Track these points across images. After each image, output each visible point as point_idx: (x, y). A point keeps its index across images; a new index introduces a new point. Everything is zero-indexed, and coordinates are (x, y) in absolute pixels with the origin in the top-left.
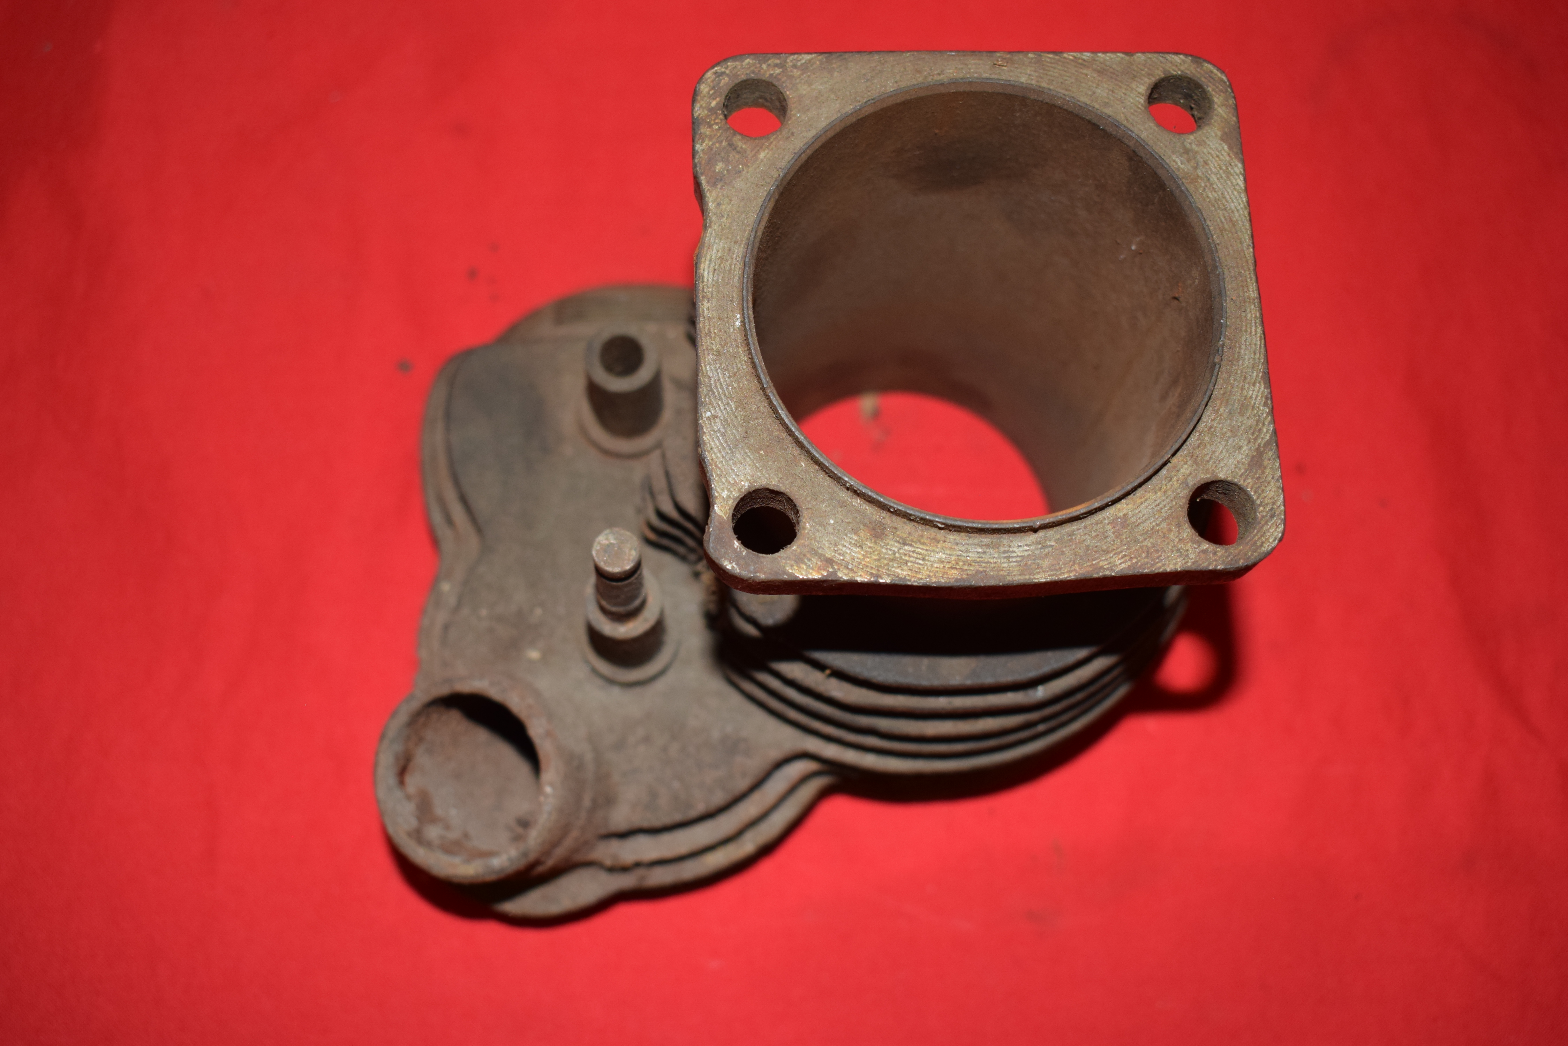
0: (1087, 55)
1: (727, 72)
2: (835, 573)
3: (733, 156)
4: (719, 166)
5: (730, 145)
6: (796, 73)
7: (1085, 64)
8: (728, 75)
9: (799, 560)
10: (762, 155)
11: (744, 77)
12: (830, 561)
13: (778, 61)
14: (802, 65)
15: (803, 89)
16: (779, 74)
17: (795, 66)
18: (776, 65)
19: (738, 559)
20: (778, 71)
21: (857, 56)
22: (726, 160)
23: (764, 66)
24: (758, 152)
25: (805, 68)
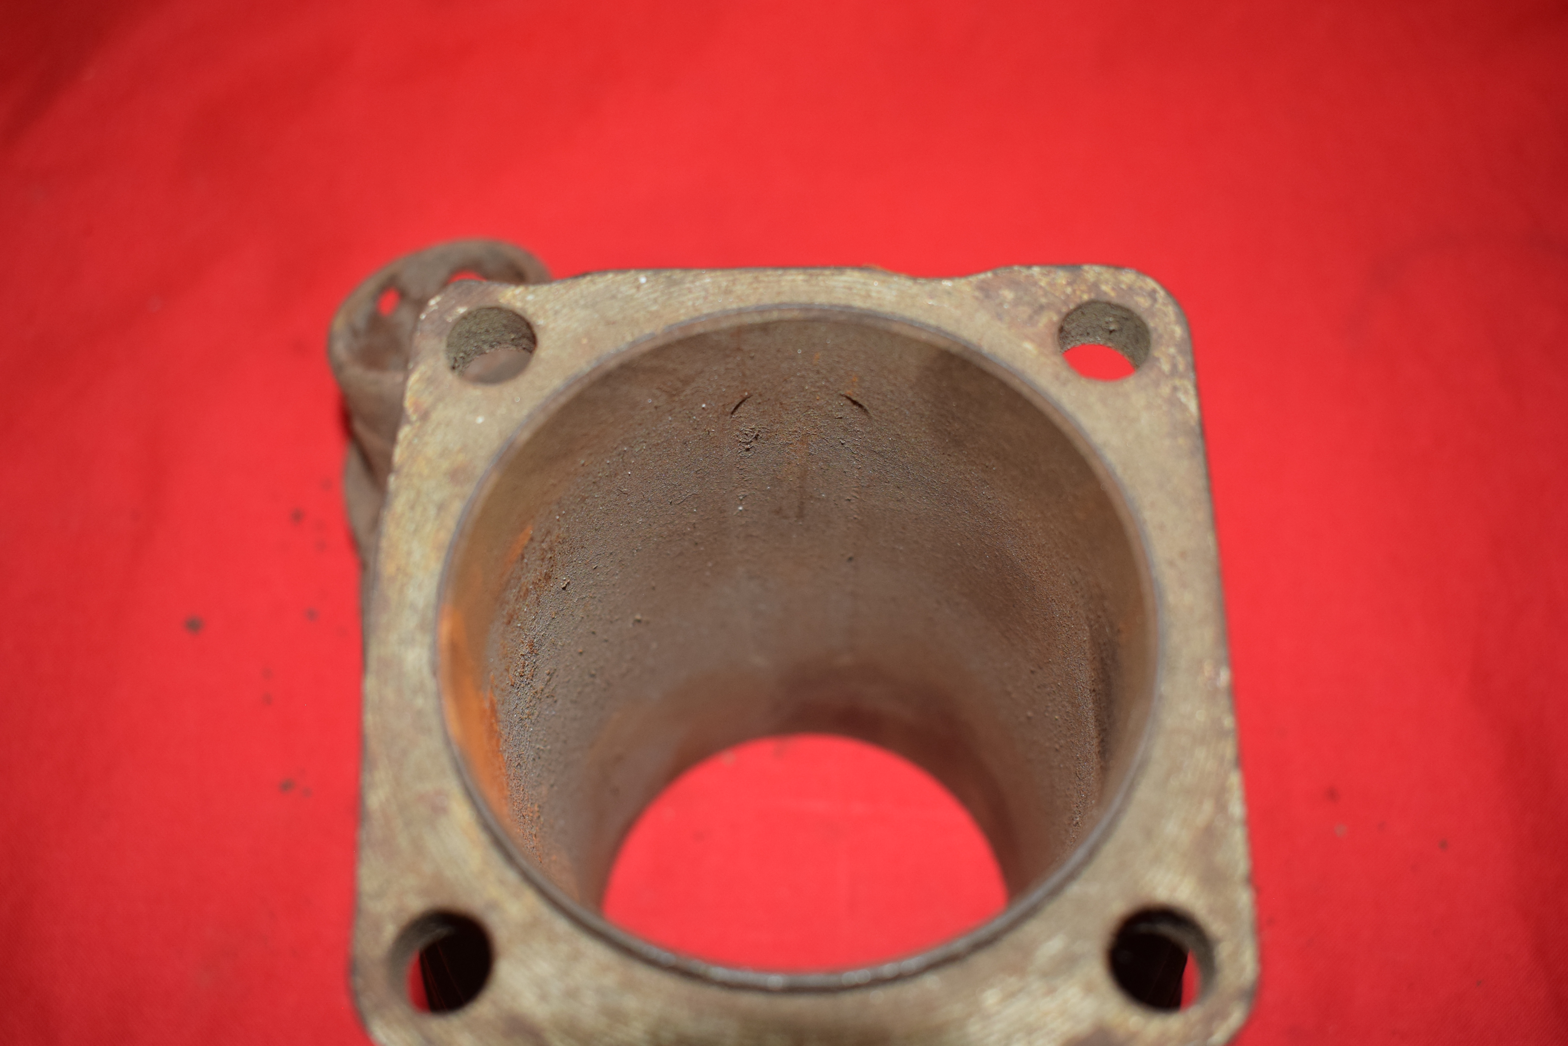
0: (1237, 809)
1: (1158, 306)
2: (409, 422)
3: (1024, 312)
4: (1008, 294)
5: (1042, 308)
6: (1165, 390)
7: (1221, 807)
8: (1152, 305)
9: (430, 381)
10: (1028, 346)
11: (1151, 324)
12: (425, 416)
13: (1181, 367)
14: (1179, 400)
15: (1139, 400)
16: (1160, 369)
17: (1175, 389)
18: (1174, 366)
19: (444, 310)
20: (1166, 367)
21: (1201, 471)
22: (1017, 302)
23: (1172, 350)
24: (1032, 341)
25: (1173, 402)
